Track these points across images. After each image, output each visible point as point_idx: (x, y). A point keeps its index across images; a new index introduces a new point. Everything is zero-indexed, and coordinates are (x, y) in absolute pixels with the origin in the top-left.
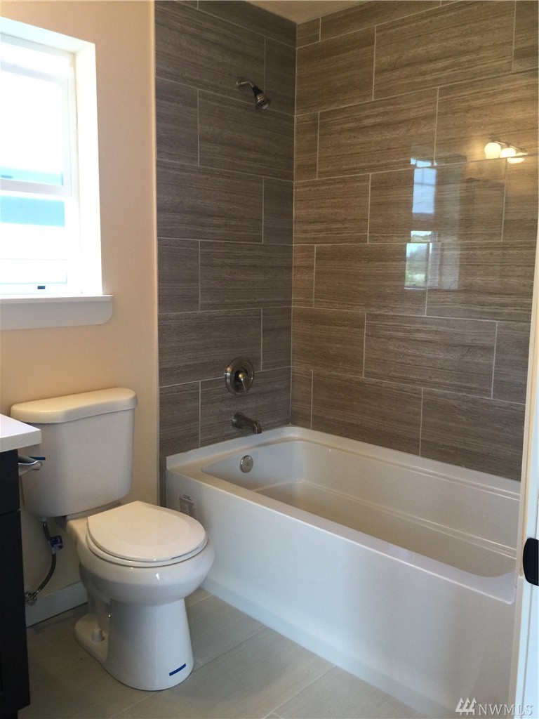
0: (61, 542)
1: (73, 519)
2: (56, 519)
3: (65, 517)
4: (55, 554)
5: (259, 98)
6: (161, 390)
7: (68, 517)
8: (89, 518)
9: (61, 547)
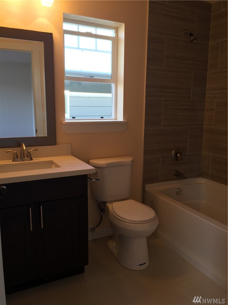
0: (104, 211)
1: (108, 203)
2: (103, 202)
3: (106, 202)
4: (102, 215)
5: (192, 38)
6: (144, 158)
7: (107, 202)
8: (113, 203)
9: (104, 213)
